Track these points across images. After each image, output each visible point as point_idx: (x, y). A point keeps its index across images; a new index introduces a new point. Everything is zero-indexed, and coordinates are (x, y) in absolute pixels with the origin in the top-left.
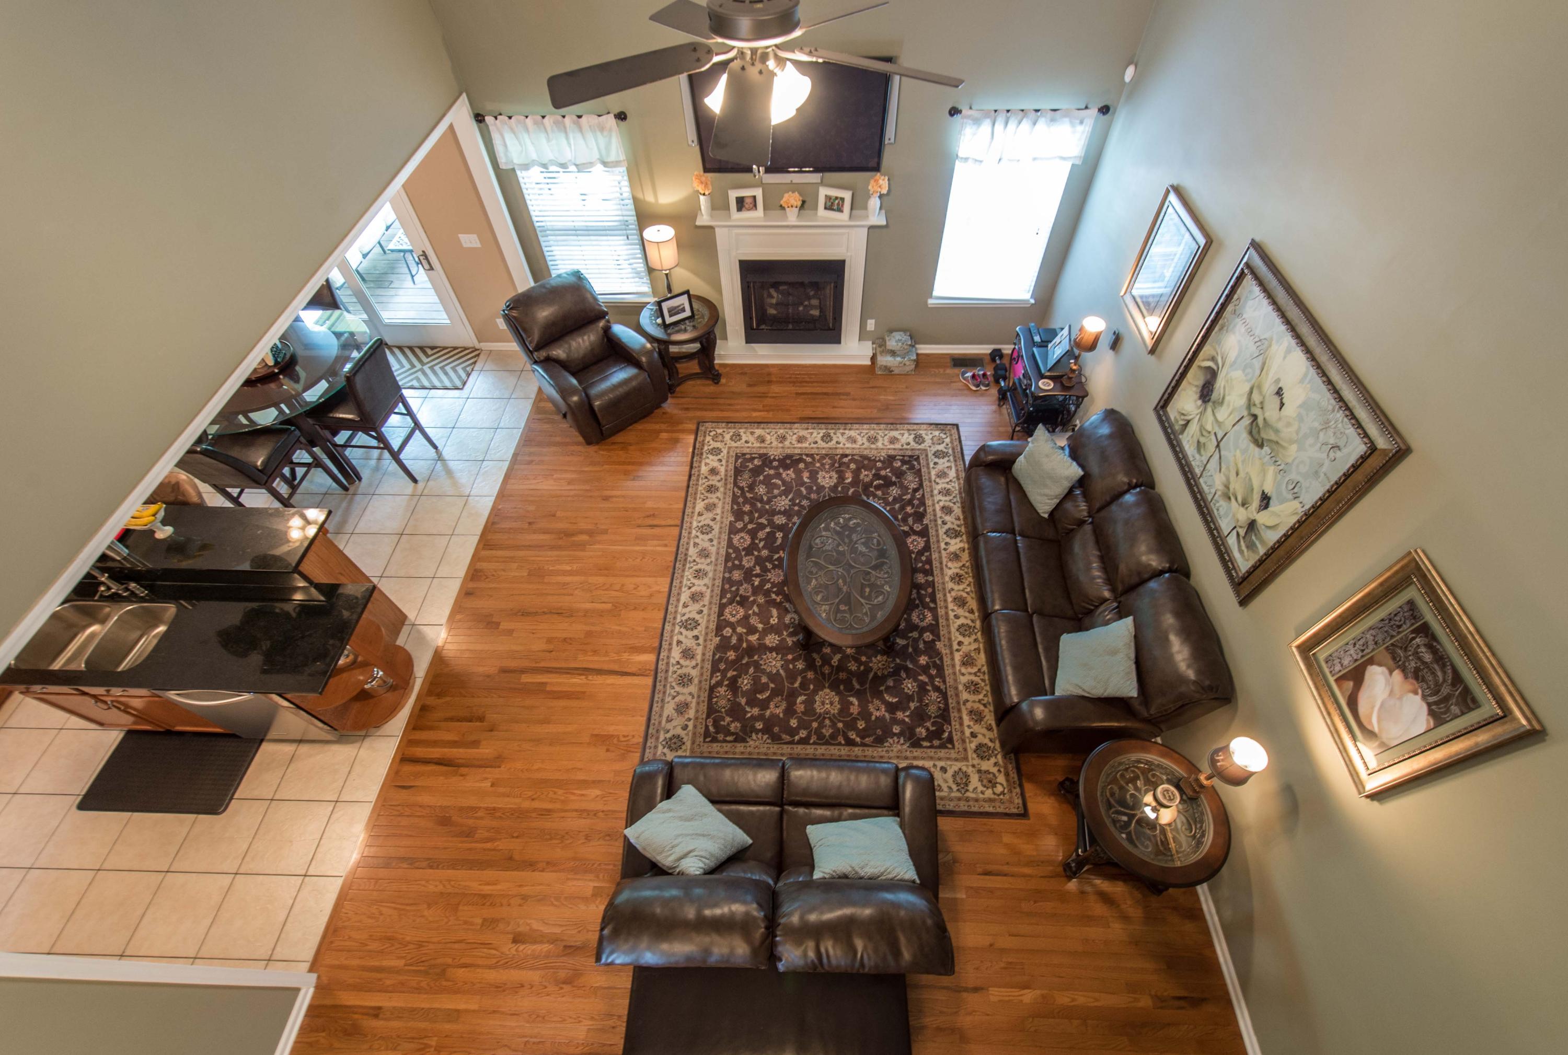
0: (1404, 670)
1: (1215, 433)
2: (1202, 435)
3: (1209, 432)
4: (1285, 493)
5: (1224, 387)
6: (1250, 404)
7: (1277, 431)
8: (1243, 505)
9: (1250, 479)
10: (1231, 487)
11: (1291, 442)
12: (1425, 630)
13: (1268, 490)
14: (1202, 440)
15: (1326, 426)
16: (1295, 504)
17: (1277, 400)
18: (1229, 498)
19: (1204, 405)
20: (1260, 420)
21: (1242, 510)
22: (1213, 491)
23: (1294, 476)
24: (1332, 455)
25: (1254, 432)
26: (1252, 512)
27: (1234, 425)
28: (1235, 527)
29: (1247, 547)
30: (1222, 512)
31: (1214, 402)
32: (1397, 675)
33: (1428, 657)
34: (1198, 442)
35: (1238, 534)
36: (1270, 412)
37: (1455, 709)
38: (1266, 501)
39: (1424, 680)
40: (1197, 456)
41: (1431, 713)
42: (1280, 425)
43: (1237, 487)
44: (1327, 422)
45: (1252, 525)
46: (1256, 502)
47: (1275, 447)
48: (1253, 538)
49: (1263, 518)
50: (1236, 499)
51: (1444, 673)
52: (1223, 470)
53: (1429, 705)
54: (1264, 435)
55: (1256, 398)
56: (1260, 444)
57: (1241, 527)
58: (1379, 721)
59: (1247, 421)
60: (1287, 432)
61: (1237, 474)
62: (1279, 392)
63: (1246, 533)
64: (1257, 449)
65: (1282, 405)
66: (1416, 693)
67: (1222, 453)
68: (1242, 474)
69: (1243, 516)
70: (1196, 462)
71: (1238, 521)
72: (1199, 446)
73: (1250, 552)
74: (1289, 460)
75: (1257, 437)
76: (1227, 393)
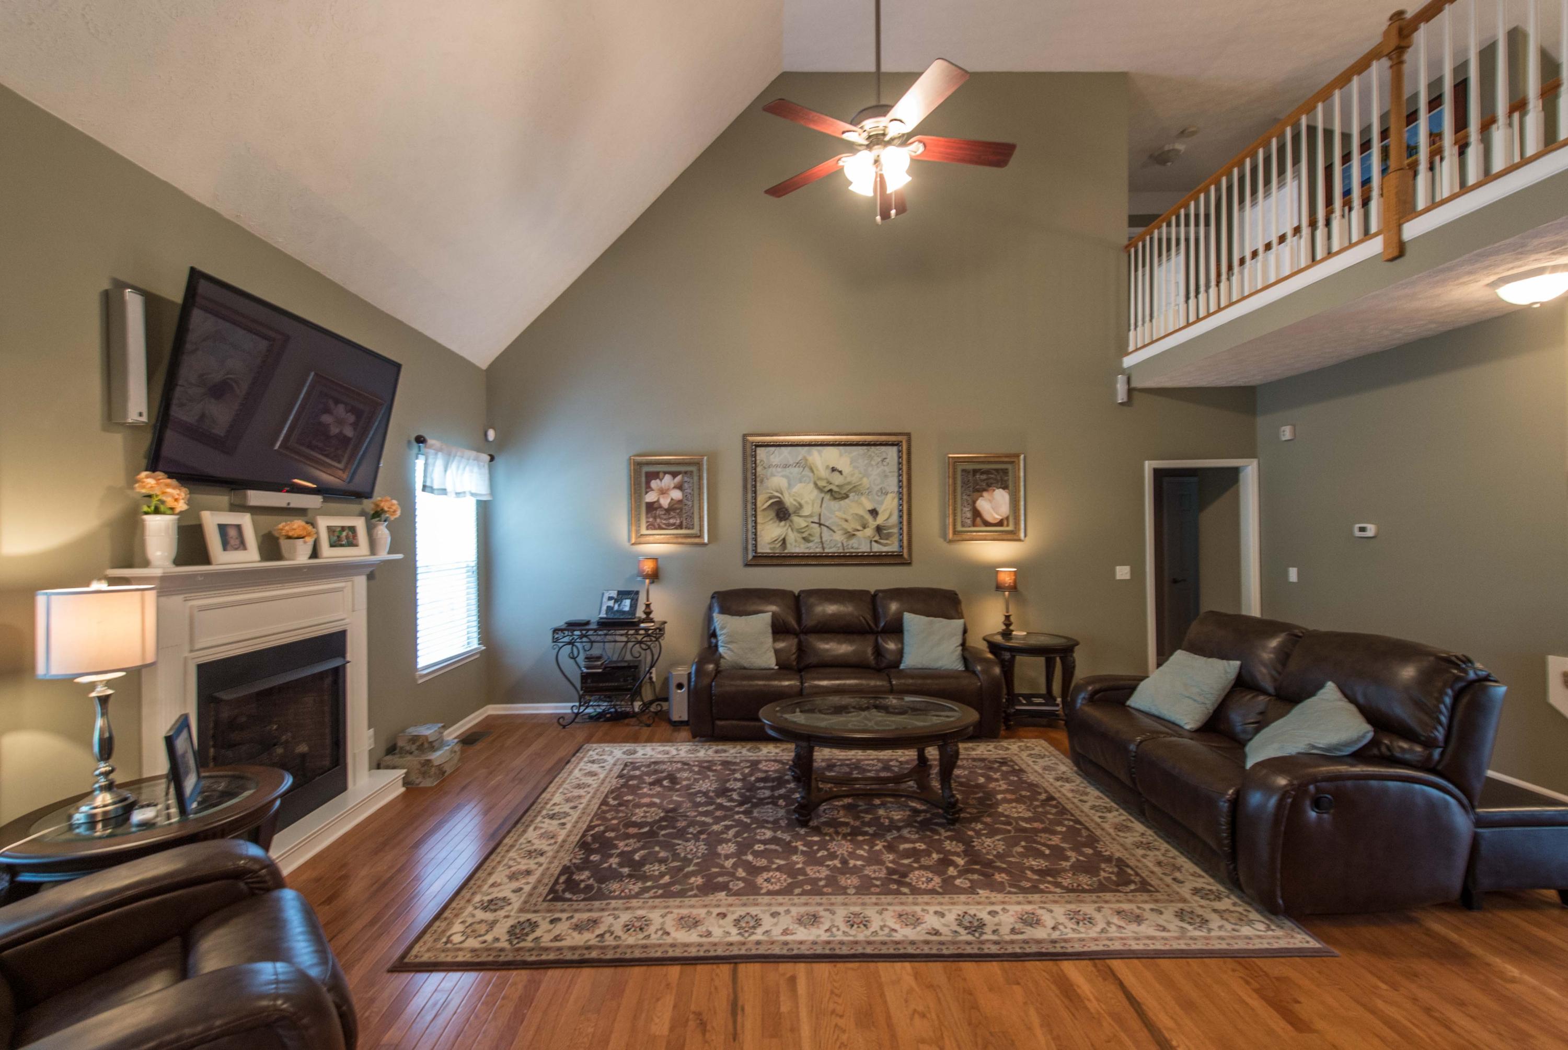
0: (985, 490)
1: (812, 522)
2: (803, 532)
3: (807, 526)
4: (880, 499)
5: (795, 500)
6: (821, 489)
7: (849, 483)
8: (864, 527)
9: (857, 514)
10: (850, 530)
11: (861, 479)
12: (975, 471)
13: (870, 507)
14: (805, 535)
15: (871, 458)
16: (890, 496)
17: (836, 473)
18: (854, 535)
19: (788, 523)
20: (835, 489)
21: (866, 530)
22: (840, 545)
23: (876, 488)
24: (885, 463)
25: (837, 496)
26: (873, 524)
27: (821, 506)
28: (871, 541)
29: (887, 539)
30: (855, 545)
31: (795, 512)
32: (985, 494)
33: (984, 477)
34: (804, 538)
35: (876, 541)
36: (837, 479)
37: (1006, 478)
38: (874, 513)
39: (992, 484)
40: (811, 544)
41: (1004, 488)
42: (849, 479)
43: (849, 527)
44: (870, 456)
45: (879, 529)
46: (869, 518)
47: (855, 489)
48: (885, 532)
49: (880, 520)
50: (858, 530)
51: (992, 474)
52: (835, 530)
53: (1000, 488)
54: (843, 491)
55: (821, 484)
56: (846, 496)
57: (874, 537)
58: (998, 515)
59: (828, 497)
60: (854, 480)
61: (846, 521)
62: (833, 470)
63: (880, 535)
64: (847, 500)
65: (840, 472)
66: (994, 490)
67: (827, 524)
68: (849, 518)
69: (869, 532)
70: (814, 548)
71: (869, 537)
72: (806, 539)
73: (891, 539)
74: (868, 486)
75: (840, 496)
76: (799, 500)
